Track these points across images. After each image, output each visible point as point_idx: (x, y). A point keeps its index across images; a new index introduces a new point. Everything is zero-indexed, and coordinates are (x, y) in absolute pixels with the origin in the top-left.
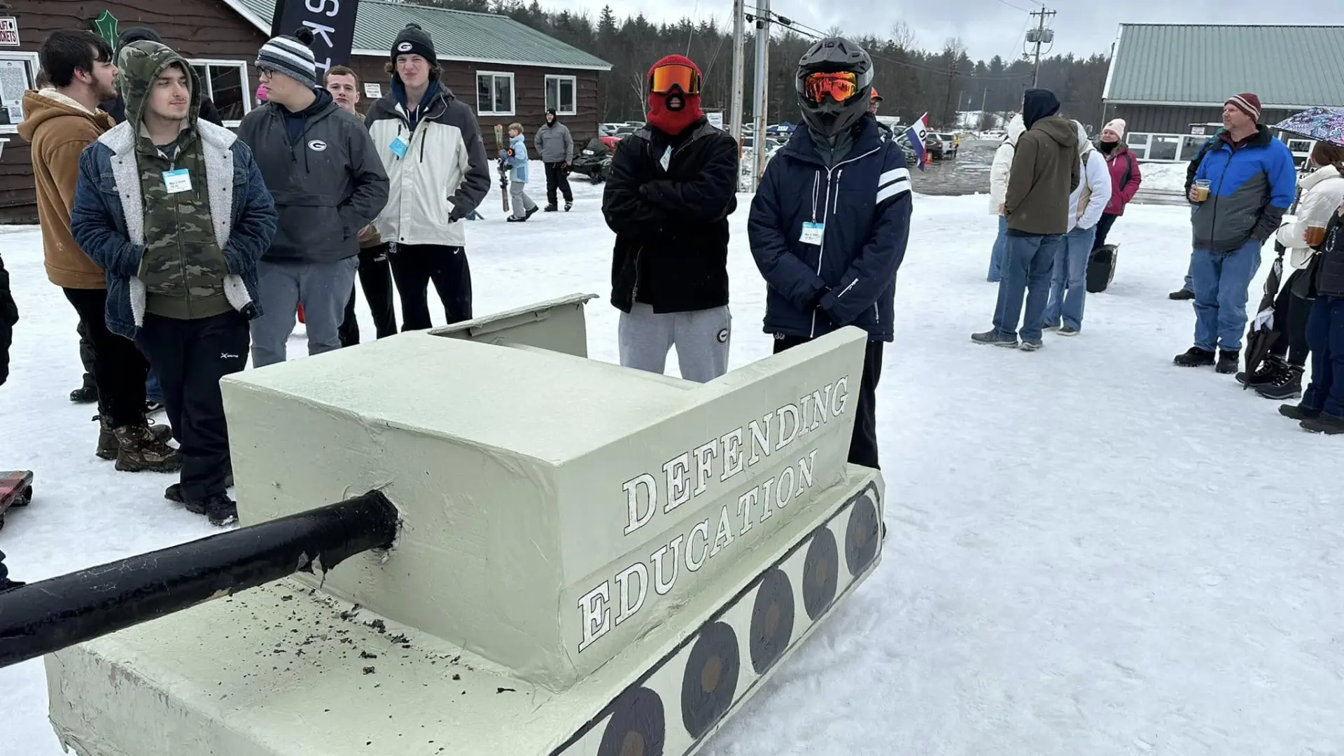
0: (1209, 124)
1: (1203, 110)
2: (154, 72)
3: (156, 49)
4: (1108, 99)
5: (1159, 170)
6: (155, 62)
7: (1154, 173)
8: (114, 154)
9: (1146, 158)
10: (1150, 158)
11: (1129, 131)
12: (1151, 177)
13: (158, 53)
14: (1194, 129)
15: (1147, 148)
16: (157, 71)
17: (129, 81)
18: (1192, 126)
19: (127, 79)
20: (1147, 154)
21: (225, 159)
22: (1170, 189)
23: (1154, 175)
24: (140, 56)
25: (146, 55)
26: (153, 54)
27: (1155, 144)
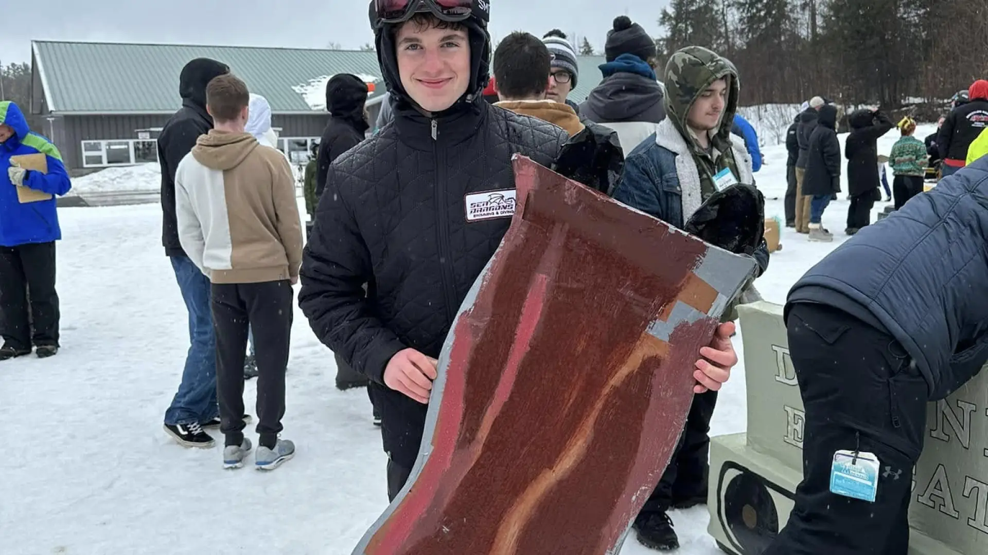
0: (152, 129)
1: (143, 117)
2: (707, 80)
3: (712, 59)
4: (56, 111)
5: (123, 173)
6: (711, 71)
7: (119, 176)
8: (677, 154)
9: (105, 163)
10: (109, 162)
11: (83, 139)
12: (118, 180)
13: (714, 64)
14: (140, 134)
15: (103, 154)
16: (711, 79)
17: (680, 87)
18: (138, 132)
19: (678, 86)
20: (105, 160)
21: (747, 163)
22: (139, 188)
23: (120, 178)
24: (694, 64)
25: (703, 64)
26: (710, 63)
27: (109, 152)
